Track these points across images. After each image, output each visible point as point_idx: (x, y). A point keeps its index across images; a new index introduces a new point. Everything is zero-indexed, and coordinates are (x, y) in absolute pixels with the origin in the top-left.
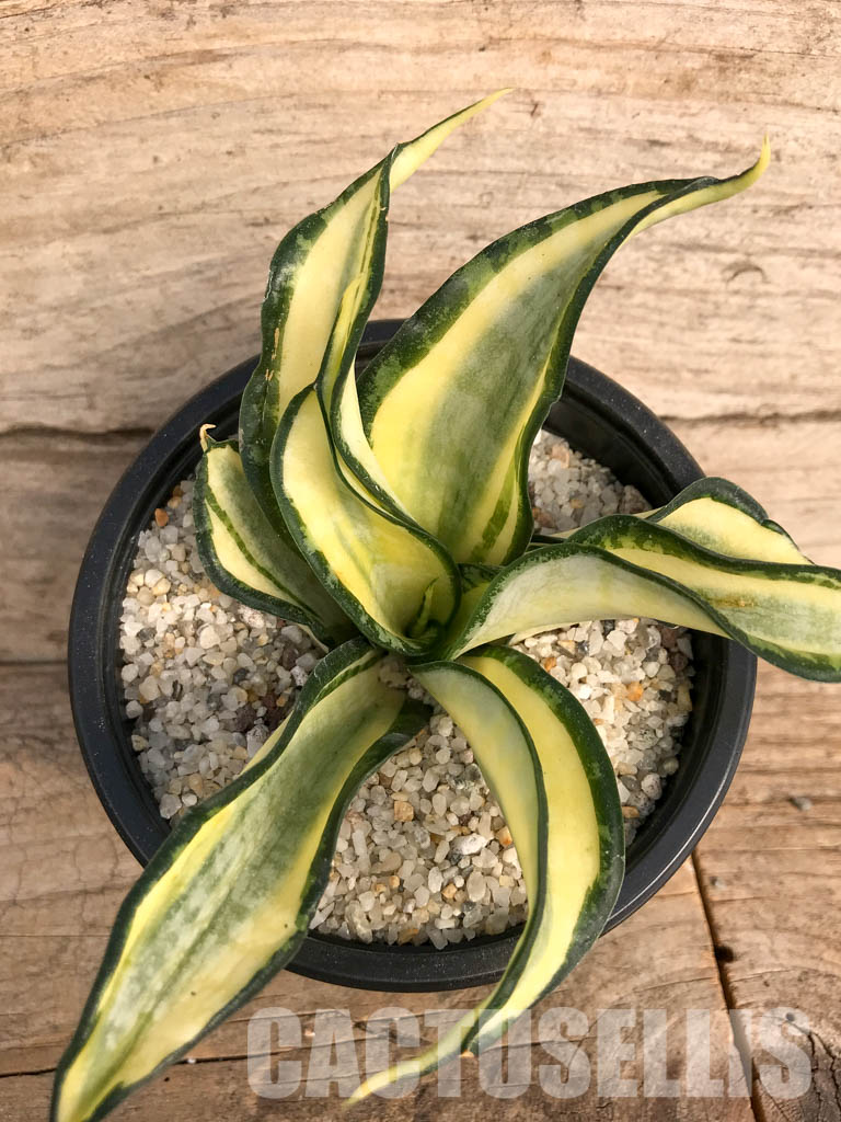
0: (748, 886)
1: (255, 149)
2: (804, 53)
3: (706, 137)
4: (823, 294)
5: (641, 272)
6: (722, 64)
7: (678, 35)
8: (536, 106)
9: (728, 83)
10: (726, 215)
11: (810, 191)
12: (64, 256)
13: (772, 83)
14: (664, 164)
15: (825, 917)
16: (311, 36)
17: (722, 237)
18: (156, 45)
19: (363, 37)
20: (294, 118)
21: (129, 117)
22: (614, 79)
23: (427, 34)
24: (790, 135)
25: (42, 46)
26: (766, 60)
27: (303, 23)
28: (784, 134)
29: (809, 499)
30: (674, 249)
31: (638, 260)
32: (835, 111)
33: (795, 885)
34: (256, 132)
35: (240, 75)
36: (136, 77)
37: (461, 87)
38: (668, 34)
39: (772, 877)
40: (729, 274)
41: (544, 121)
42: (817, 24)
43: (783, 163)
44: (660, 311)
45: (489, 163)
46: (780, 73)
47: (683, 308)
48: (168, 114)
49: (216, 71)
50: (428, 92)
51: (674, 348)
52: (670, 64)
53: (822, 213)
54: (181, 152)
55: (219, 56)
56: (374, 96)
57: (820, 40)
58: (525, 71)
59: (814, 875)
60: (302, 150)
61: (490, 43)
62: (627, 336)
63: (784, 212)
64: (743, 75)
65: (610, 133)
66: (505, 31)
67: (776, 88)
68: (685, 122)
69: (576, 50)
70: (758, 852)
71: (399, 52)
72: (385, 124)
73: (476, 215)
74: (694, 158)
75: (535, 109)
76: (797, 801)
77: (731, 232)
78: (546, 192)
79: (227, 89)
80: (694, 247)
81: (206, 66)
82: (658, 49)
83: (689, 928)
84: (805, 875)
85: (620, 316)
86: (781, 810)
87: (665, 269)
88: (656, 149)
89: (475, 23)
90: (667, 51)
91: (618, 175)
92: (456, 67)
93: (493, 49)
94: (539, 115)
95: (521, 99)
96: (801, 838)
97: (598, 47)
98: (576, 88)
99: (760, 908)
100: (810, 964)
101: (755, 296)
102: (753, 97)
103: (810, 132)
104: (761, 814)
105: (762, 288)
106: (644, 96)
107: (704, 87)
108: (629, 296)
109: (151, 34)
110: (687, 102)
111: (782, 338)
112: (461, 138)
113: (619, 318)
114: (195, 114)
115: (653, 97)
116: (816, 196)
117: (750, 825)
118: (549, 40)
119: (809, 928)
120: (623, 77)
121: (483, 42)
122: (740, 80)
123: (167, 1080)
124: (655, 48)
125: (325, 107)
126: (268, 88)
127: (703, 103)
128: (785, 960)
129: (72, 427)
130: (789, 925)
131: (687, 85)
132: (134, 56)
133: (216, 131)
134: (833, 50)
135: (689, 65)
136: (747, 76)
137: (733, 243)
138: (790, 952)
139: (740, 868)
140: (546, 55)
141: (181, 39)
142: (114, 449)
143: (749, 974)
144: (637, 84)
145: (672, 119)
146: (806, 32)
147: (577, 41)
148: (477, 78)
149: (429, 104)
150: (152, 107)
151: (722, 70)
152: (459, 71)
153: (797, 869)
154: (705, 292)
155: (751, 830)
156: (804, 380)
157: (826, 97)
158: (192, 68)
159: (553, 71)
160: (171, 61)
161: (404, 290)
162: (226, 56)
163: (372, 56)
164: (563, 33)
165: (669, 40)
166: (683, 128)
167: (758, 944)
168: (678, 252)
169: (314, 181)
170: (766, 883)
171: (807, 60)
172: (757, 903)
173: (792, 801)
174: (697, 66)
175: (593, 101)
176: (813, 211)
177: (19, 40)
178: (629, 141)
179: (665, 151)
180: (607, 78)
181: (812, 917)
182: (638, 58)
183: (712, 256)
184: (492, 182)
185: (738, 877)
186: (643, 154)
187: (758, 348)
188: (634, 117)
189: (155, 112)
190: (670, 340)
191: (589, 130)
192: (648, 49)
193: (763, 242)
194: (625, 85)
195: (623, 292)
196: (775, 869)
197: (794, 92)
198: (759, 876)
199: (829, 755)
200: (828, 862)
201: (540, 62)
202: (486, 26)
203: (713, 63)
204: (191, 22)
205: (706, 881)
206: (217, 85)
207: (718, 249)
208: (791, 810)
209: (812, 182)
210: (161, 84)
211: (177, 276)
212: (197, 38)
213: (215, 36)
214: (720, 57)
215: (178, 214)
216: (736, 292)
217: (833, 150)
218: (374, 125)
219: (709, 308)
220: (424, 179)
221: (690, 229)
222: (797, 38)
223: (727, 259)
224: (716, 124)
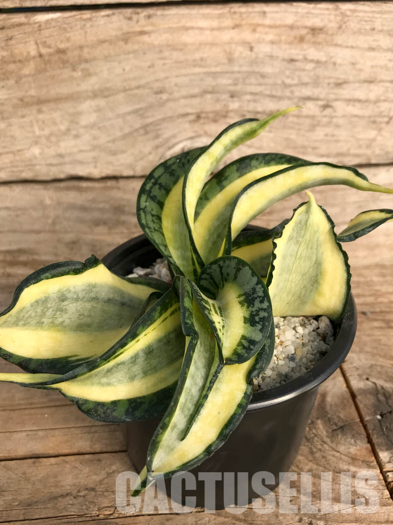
1: (158, 65)
2: (340, 27)
3: (310, 58)
4: (356, 116)
6: (313, 32)
7: (298, 22)
9: (316, 38)
10: (319, 86)
11: (347, 77)
12: (90, 106)
13: (330, 38)
14: (296, 68)
15: (378, 348)
16: (177, 25)
17: (318, 95)
18: (126, 29)
19: (194, 25)
20: (171, 54)
21: (116, 54)
22: (277, 38)
23: (215, 24)
24: (338, 56)
25: (88, 31)
26: (328, 30)
28: (336, 56)
30: (302, 100)
34: (158, 59)
35: (153, 39)
36: (119, 41)
37: (227, 42)
38: (294, 22)
40: (322, 109)
41: (255, 53)
42: (343, 17)
43: (337, 67)
44: (299, 124)
45: (237, 69)
46: (332, 35)
47: (307, 123)
49: (145, 38)
50: (216, 43)
51: (304, 139)
52: (296, 33)
53: (352, 85)
54: (133, 67)
55: (147, 32)
56: (197, 46)
57: (345, 23)
58: (248, 36)
59: (373, 335)
60: (174, 65)
61: (236, 26)
62: (288, 134)
63: (339, 85)
64: (321, 35)
65: (277, 58)
66: (241, 22)
67: (332, 40)
68: (303, 53)
69: (264, 28)
71: (206, 30)
72: (201, 55)
73: (232, 88)
74: (306, 66)
75: (251, 49)
76: (365, 313)
77: (321, 93)
78: (257, 79)
79: (149, 44)
80: (309, 99)
82: (292, 27)
88: (293, 62)
89: (230, 20)
90: (294, 28)
93: (237, 28)
94: (253, 51)
95: (246, 45)
97: (271, 27)
98: (265, 41)
100: (374, 362)
101: (331, 117)
102: (324, 43)
103: (345, 55)
105: (334, 114)
106: (288, 44)
107: (308, 40)
109: (124, 25)
110: (302, 45)
111: (343, 134)
112: (227, 60)
113: (284, 127)
114: (138, 53)
115: (291, 44)
116: (349, 79)
118: (255, 25)
119: (373, 351)
120: (280, 37)
121: (234, 26)
122: (320, 37)
124: (290, 27)
125: (181, 50)
126: (162, 43)
127: (308, 46)
128: (364, 361)
131: (302, 39)
132: (118, 33)
133: (145, 59)
134: (349, 26)
135: (302, 32)
137: (322, 96)
138: (366, 359)
140: (254, 31)
141: (134, 27)
143: (350, 366)
144: (285, 39)
145: (298, 52)
146: (340, 20)
147: (264, 25)
148: (232, 38)
149: (216, 48)
150: (123, 51)
152: (226, 36)
154: (314, 116)
156: (353, 151)
157: (348, 43)
159: (257, 35)
160: (131, 35)
161: (208, 118)
162: (149, 32)
163: (197, 32)
164: (259, 22)
165: (295, 24)
169: (178, 76)
171: (341, 30)
174: (305, 33)
175: (271, 46)
176: (349, 84)
177: (81, 28)
178: (284, 60)
179: (296, 63)
180: (275, 37)
181: (373, 348)
182: (285, 31)
183: (316, 102)
184: (238, 76)
186: (289, 64)
187: (334, 138)
188: (285, 51)
190: (303, 136)
191: (270, 56)
192: (288, 27)
193: (332, 96)
194: (281, 40)
197: (338, 41)
199: (376, 299)
200: (378, 331)
201: (252, 32)
202: (234, 20)
203: (310, 31)
204: (138, 21)
206: (145, 43)
207: (317, 99)
208: (363, 315)
209: (347, 73)
210: (127, 43)
211: (129, 113)
212: (139, 26)
213: (145, 26)
214: (312, 30)
215: (130, 89)
216: (325, 116)
217: (354, 61)
218: (197, 56)
219: (315, 123)
220: (214, 75)
221: (307, 92)
222: (338, 23)
223: (321, 103)
224: (313, 53)
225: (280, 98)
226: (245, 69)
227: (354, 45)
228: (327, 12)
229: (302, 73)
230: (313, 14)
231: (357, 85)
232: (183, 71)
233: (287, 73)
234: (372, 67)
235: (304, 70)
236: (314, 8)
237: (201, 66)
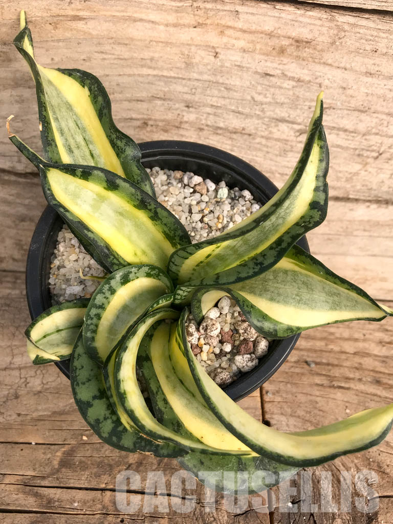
0: (281, 396)
1: (95, 59)
2: (333, 43)
3: (290, 74)
4: (338, 146)
5: (260, 129)
6: (297, 44)
7: (279, 30)
8: (217, 53)
9: (300, 52)
10: (297, 108)
11: (334, 102)
12: (11, 96)
13: (319, 54)
14: (271, 84)
15: (312, 413)
16: (122, 14)
17: (295, 118)
18: (55, 11)
19: (143, 16)
20: (112, 48)
21: (42, 40)
22: (251, 45)
23: (171, 18)
24: (326, 77)
25: (6, 6)
26: (316, 44)
27: (119, 8)
28: (324, 76)
29: (330, 234)
30: (274, 121)
31: (258, 124)
32: (346, 69)
33: (302, 398)
34: (96, 52)
35: (90, 27)
36: (46, 23)
37: (185, 42)
38: (275, 29)
39: (292, 394)
40: (298, 134)
41: (220, 60)
42: (339, 32)
43: (322, 89)
44: (267, 147)
45: (196, 76)
46: (322, 51)
47: (277, 146)
48: (59, 41)
49: (80, 25)
50: (171, 43)
51: (273, 163)
52: (275, 42)
53: (339, 112)
54: (64, 57)
55: (81, 18)
56: (147, 42)
57: (340, 38)
58: (213, 38)
59: (311, 395)
60: (115, 62)
61: (198, 25)
62: (253, 156)
64: (306, 49)
65: (248, 68)
66: (205, 20)
67: (320, 56)
68: (281, 67)
69: (235, 31)
70: (288, 382)
71: (159, 25)
72: (152, 54)
73: (188, 97)
74: (284, 83)
75: (216, 55)
76: (309, 363)
77: (299, 116)
78: (220, 90)
79: (85, 33)
80: (283, 120)
81: (76, 22)
82: (270, 35)
83: (254, 411)
84: (307, 394)
85: (250, 147)
86: (302, 366)
87: (270, 129)
88: (268, 77)
89: (192, 16)
90: (274, 36)
91: (251, 87)
92: (183, 34)
93: (199, 28)
94: (218, 57)
95: (210, 50)
96: (308, 379)
97: (244, 31)
98: (234, 48)
99: (285, 406)
102: (310, 59)
103: (333, 77)
104: (292, 367)
106: (264, 54)
107: (289, 53)
108: (254, 139)
109: (53, 6)
110: (282, 59)
112: (184, 64)
114: (70, 42)
115: (267, 55)
116: (337, 104)
117: (287, 370)
118: (224, 26)
119: (305, 417)
120: (255, 45)
121: (195, 24)
122: (305, 52)
123: (22, 450)
124: (269, 34)
125: (126, 44)
126: (102, 34)
127: (289, 60)
129: (11, 169)
130: (296, 414)
131: (282, 51)
132: (45, 14)
133: (79, 50)
134: (345, 43)
135: (283, 43)
136: (308, 50)
137: (299, 121)
138: (295, 425)
139: (279, 388)
140: (222, 32)
141: (66, 9)
142: (29, 181)
144: (261, 49)
145: (275, 65)
146: (334, 34)
147: (236, 28)
148: (192, 39)
149: (171, 48)
150: (52, 37)
151: (298, 47)
152: (185, 35)
153: (304, 391)
154: (287, 141)
155: (287, 373)
157: (341, 63)
158: (70, 22)
159: (225, 40)
160: (61, 18)
161: (157, 126)
162: (85, 18)
163: (147, 25)
164: (230, 24)
165: (275, 32)
166: (280, 69)
167: (282, 421)
168: (275, 122)
169: (120, 75)
170: (290, 396)
171: (334, 46)
172: (284, 404)
173: (306, 362)
174: (287, 44)
175: (241, 54)
176: (335, 110)
178: (256, 73)
179: (271, 78)
180: (248, 45)
181: (307, 412)
182: (262, 38)
183: (290, 125)
184: (196, 84)
185: (278, 392)
186: (262, 79)
188: (259, 63)
189: (53, 39)
190: (271, 160)
191: (239, 66)
192: (266, 34)
194: (255, 49)
195: (251, 137)
196: (294, 390)
197: (328, 59)
198: (287, 392)
199: (326, 345)
200: (318, 390)
201: (219, 35)
202: (197, 18)
203: (294, 43)
204: (70, 3)
205: (264, 392)
206: (80, 31)
207: (293, 123)
208: (306, 366)
209: (335, 98)
210: (57, 28)
212: (73, 10)
213: (80, 9)
214: (297, 41)
216: (301, 142)
217: (344, 85)
218: (147, 54)
219: (288, 148)
220: (167, 80)
221: (281, 113)
222: (330, 37)
223: (297, 127)
224: (294, 69)
225: (247, 116)
226: (206, 77)
227: (348, 66)
228: (318, 22)
229: (277, 91)
230: (301, 22)
231: (346, 112)
232: (128, 71)
233: (259, 88)
234: (367, 95)
235: (281, 88)
236: (302, 15)
237: (150, 68)
